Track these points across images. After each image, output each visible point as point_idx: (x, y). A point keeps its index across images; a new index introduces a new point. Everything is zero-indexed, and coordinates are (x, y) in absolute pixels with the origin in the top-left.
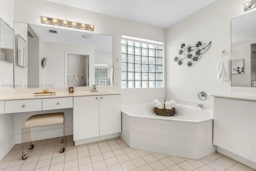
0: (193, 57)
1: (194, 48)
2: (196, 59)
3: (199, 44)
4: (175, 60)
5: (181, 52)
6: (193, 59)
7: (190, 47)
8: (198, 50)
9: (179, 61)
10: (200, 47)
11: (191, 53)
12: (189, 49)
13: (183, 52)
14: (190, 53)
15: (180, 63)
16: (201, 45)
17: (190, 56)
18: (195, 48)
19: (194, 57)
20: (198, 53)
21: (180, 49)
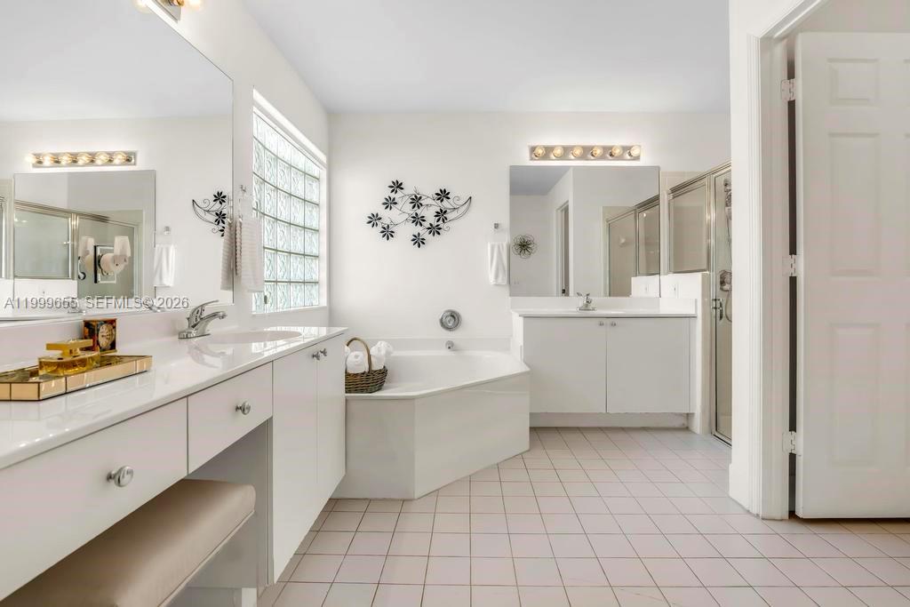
0: (426, 224)
1: (429, 201)
2: (435, 230)
3: (443, 195)
4: (370, 222)
5: (389, 203)
6: (429, 228)
7: (418, 196)
8: (441, 210)
9: (386, 226)
10: (446, 204)
11: (421, 212)
12: (416, 201)
13: (396, 203)
14: (419, 211)
15: (388, 233)
16: (449, 198)
17: (418, 220)
18: (434, 203)
19: (431, 225)
20: (441, 215)
21: (387, 193)
